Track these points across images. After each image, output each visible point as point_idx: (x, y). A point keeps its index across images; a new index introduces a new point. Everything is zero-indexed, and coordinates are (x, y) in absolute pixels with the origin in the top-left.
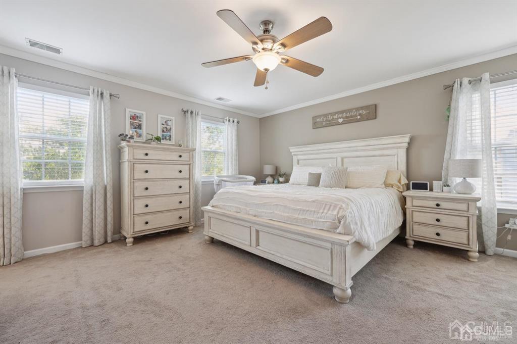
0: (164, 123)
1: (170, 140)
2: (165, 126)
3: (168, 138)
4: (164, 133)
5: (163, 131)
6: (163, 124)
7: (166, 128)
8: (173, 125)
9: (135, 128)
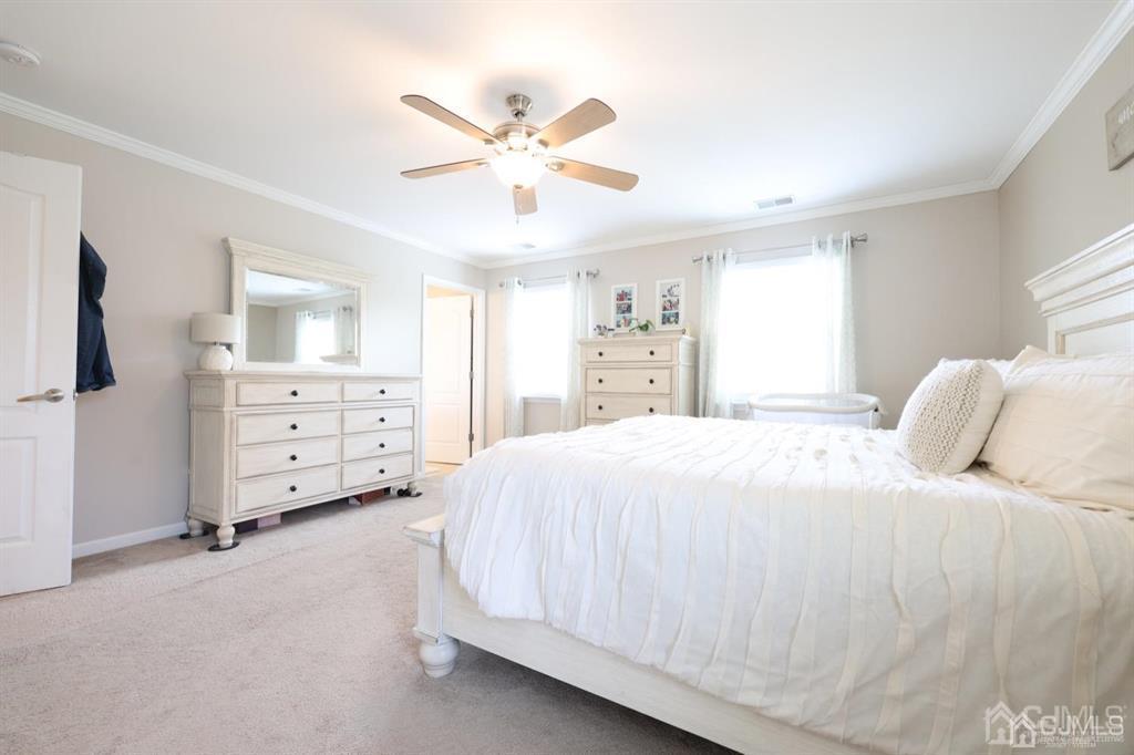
0: (666, 293)
1: (677, 323)
2: (669, 298)
3: (672, 319)
4: (666, 312)
5: (665, 309)
6: (664, 296)
7: (670, 301)
8: (682, 293)
9: (623, 312)
